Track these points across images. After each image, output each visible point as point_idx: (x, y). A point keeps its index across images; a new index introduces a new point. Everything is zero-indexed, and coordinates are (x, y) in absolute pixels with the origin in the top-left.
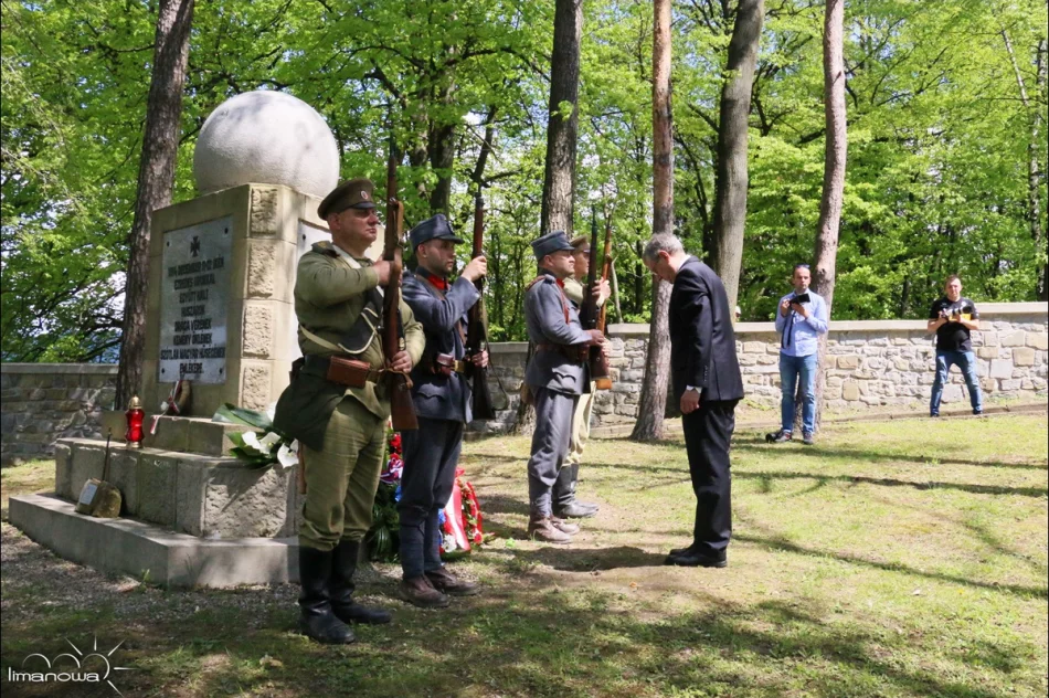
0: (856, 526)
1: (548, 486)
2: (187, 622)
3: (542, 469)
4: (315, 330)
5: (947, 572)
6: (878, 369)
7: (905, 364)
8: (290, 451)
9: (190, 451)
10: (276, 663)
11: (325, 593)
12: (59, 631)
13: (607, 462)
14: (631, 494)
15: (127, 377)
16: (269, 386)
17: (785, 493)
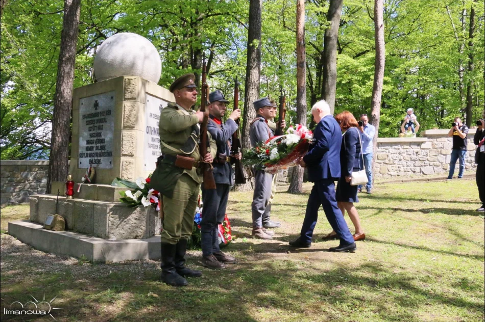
0: (400, 230)
1: (261, 214)
2: (108, 277)
3: (259, 206)
4: (169, 143)
5: (445, 250)
6: (396, 160)
7: (408, 157)
8: (147, 199)
9: (97, 200)
10: (155, 295)
11: (174, 263)
12: (49, 283)
13: (279, 203)
14: (294, 217)
15: (53, 166)
16: (134, 169)
17: (365, 216)
